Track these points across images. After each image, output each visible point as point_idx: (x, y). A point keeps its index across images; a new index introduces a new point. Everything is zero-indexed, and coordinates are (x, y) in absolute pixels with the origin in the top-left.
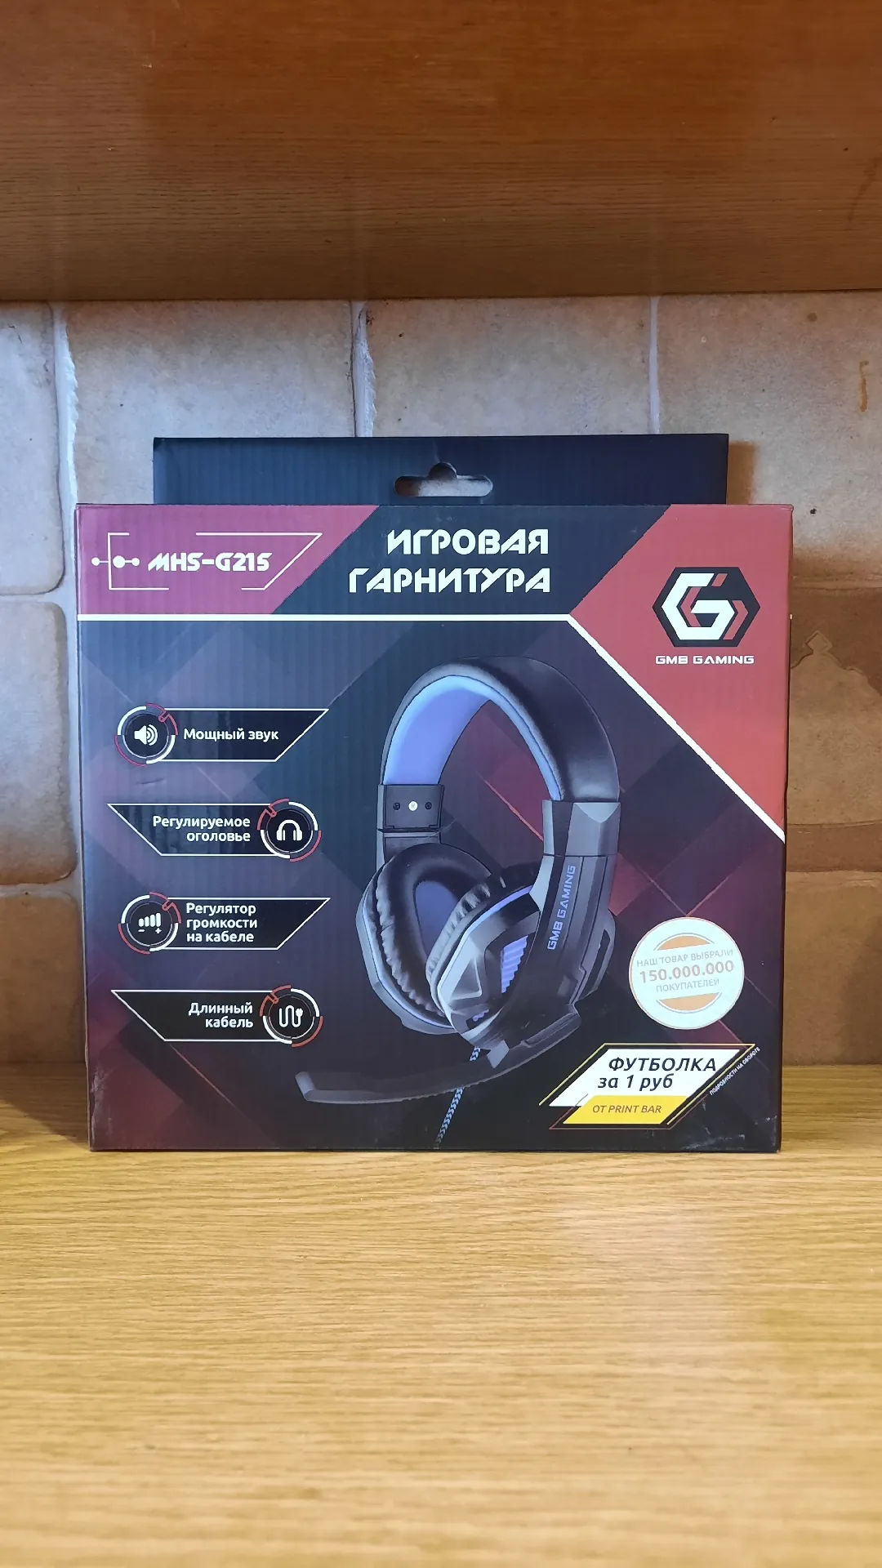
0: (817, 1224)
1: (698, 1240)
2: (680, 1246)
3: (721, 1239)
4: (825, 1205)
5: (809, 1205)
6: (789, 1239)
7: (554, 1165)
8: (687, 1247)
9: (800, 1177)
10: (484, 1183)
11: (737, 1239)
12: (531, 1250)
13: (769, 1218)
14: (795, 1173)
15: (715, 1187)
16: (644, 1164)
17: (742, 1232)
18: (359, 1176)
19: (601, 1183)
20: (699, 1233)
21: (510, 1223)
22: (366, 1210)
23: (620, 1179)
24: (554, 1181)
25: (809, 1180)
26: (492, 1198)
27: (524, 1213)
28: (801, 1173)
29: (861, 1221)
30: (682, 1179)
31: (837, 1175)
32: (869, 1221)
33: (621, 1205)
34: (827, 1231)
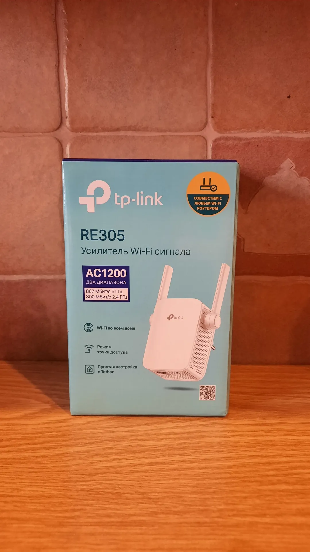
0: (269, 470)
1: (204, 482)
2: (194, 487)
3: (217, 481)
4: (273, 456)
5: (266, 457)
6: (252, 482)
7: (142, 427)
8: (197, 487)
9: (262, 436)
10: (103, 439)
11: (225, 481)
12: (113, 488)
13: (244, 466)
14: (261, 433)
15: (219, 443)
16: (187, 426)
17: (229, 475)
18: (40, 433)
19: (162, 439)
20: (205, 476)
21: (108, 468)
22: (37, 457)
23: (172, 436)
24: (139, 438)
25: (267, 438)
26: (104, 449)
27: (118, 460)
28: (264, 434)
29: (292, 468)
30: (203, 437)
31: (281, 435)
32: (295, 468)
33: (169, 455)
34: (273, 476)
